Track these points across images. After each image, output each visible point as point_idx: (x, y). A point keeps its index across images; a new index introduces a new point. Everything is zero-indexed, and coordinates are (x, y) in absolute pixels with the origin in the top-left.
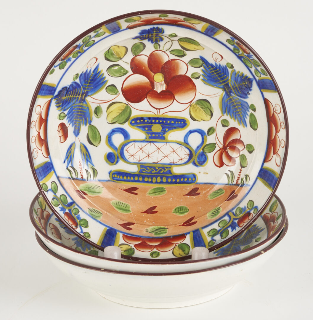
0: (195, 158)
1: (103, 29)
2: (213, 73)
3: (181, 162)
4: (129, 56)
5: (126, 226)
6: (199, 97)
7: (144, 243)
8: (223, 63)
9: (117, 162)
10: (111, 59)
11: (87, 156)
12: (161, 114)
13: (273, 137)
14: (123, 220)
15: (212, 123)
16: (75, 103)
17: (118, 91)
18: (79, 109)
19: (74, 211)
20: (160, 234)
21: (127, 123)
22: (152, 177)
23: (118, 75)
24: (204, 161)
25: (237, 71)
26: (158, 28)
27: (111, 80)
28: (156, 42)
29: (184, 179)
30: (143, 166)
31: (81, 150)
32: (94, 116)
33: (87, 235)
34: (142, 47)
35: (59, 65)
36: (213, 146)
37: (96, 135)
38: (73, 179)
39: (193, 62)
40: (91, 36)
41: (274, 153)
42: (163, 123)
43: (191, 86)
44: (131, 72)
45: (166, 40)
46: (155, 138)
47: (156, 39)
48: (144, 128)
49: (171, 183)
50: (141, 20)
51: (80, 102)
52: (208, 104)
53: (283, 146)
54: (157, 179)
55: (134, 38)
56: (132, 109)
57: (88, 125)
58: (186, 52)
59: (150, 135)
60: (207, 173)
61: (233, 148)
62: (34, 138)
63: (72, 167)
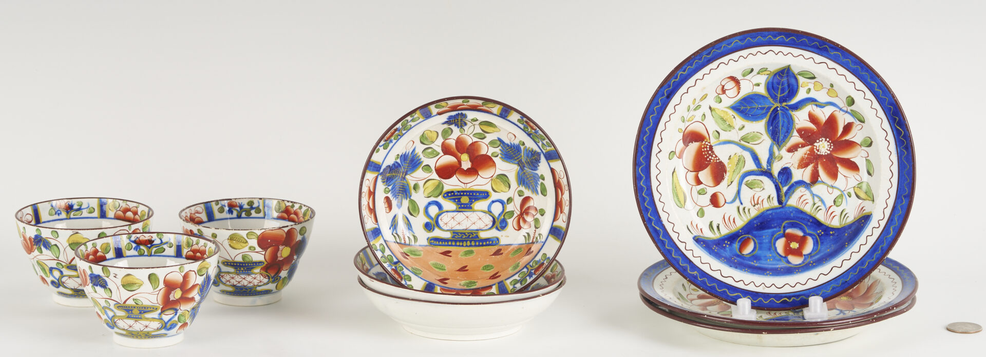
0: (498, 224)
1: (417, 115)
2: (509, 151)
3: (486, 228)
4: (440, 140)
5: (443, 281)
6: (498, 172)
8: (516, 142)
9: (434, 230)
10: (425, 142)
11: (409, 226)
12: (468, 187)
13: (560, 200)
14: (440, 276)
15: (510, 194)
16: (398, 181)
17: (432, 170)
18: (401, 185)
19: (399, 268)
20: (471, 286)
21: (440, 196)
22: (463, 241)
23: (432, 157)
24: (505, 226)
25: (528, 147)
26: (462, 113)
27: (426, 161)
28: (461, 127)
29: (489, 242)
30: (455, 232)
31: (403, 220)
32: (413, 191)
33: (410, 287)
34: (450, 131)
35: (383, 145)
36: (512, 213)
37: (415, 207)
38: (398, 243)
39: (492, 143)
40: (408, 120)
41: (561, 213)
42: (469, 195)
43: (491, 164)
44: (442, 154)
45: (469, 124)
46: (464, 208)
47: (461, 124)
48: (454, 199)
49: (479, 246)
50: (448, 106)
51: (401, 180)
52: (506, 178)
53: (567, 205)
54: (467, 242)
55: (443, 124)
56: (444, 184)
57: (408, 199)
58: (486, 135)
59: (459, 206)
60: (508, 237)
61: (527, 214)
62: (364, 206)
63: (396, 234)
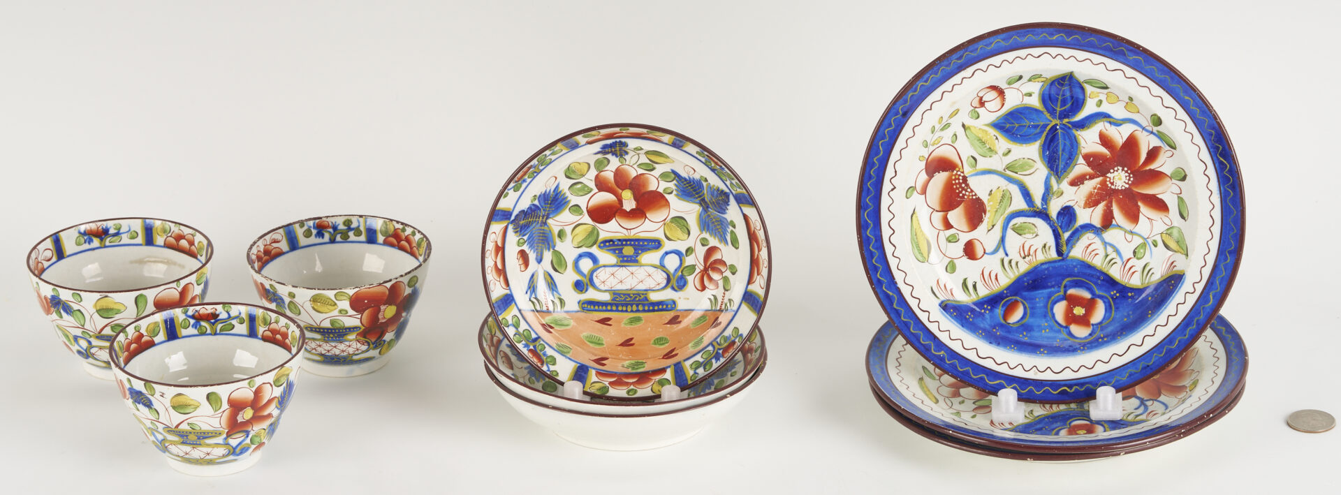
0: (674, 282)
1: (559, 146)
2: (687, 187)
3: (658, 288)
4: (593, 173)
5: (600, 361)
6: (673, 214)
7: (619, 380)
8: (697, 177)
9: (587, 290)
10: (573, 176)
11: (552, 285)
12: (632, 234)
13: (756, 257)
14: (596, 355)
15: (690, 242)
16: (535, 228)
17: (583, 212)
18: (540, 233)
19: (540, 348)
20: (637, 369)
21: (595, 246)
22: (627, 305)
23: (582, 194)
24: (684, 285)
25: (712, 184)
26: (620, 142)
27: (574, 200)
28: (621, 156)
29: (663, 306)
30: (615, 294)
31: (545, 279)
32: (557, 240)
33: (554, 373)
34: (606, 162)
35: (514, 187)
36: (693, 267)
37: (561, 261)
38: (537, 311)
39: (664, 176)
40: (546, 155)
41: (758, 274)
42: (635, 245)
43: (664, 202)
44: (595, 190)
45: (631, 153)
46: (627, 261)
47: (620, 153)
48: (614, 250)
49: (649, 311)
50: (601, 135)
51: (541, 226)
52: (684, 221)
53: (765, 266)
54: (632, 307)
55: (596, 154)
56: (599, 230)
57: (551, 250)
58: (656, 165)
59: (621, 259)
60: (688, 299)
61: (715, 269)
62: (490, 268)
63: (536, 298)
